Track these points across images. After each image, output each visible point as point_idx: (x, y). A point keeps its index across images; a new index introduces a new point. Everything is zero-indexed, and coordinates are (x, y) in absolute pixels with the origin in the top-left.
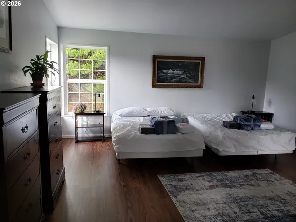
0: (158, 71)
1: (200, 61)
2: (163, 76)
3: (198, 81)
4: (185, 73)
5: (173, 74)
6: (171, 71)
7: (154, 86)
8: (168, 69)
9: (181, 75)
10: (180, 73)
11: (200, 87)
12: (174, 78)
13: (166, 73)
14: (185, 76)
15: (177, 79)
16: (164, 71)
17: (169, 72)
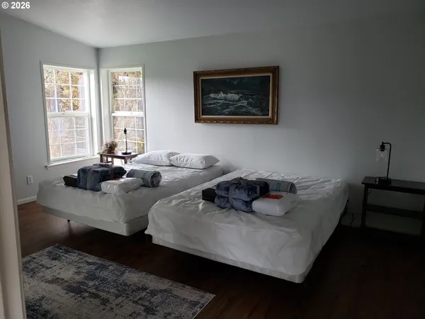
0: (202, 95)
1: (271, 75)
2: (211, 104)
3: (268, 111)
4: (245, 97)
5: (226, 100)
6: (222, 95)
7: (197, 119)
8: (217, 92)
9: (239, 100)
10: (236, 97)
11: (273, 121)
12: (227, 106)
13: (215, 99)
14: (244, 103)
15: (232, 108)
16: (212, 95)
17: (218, 97)
